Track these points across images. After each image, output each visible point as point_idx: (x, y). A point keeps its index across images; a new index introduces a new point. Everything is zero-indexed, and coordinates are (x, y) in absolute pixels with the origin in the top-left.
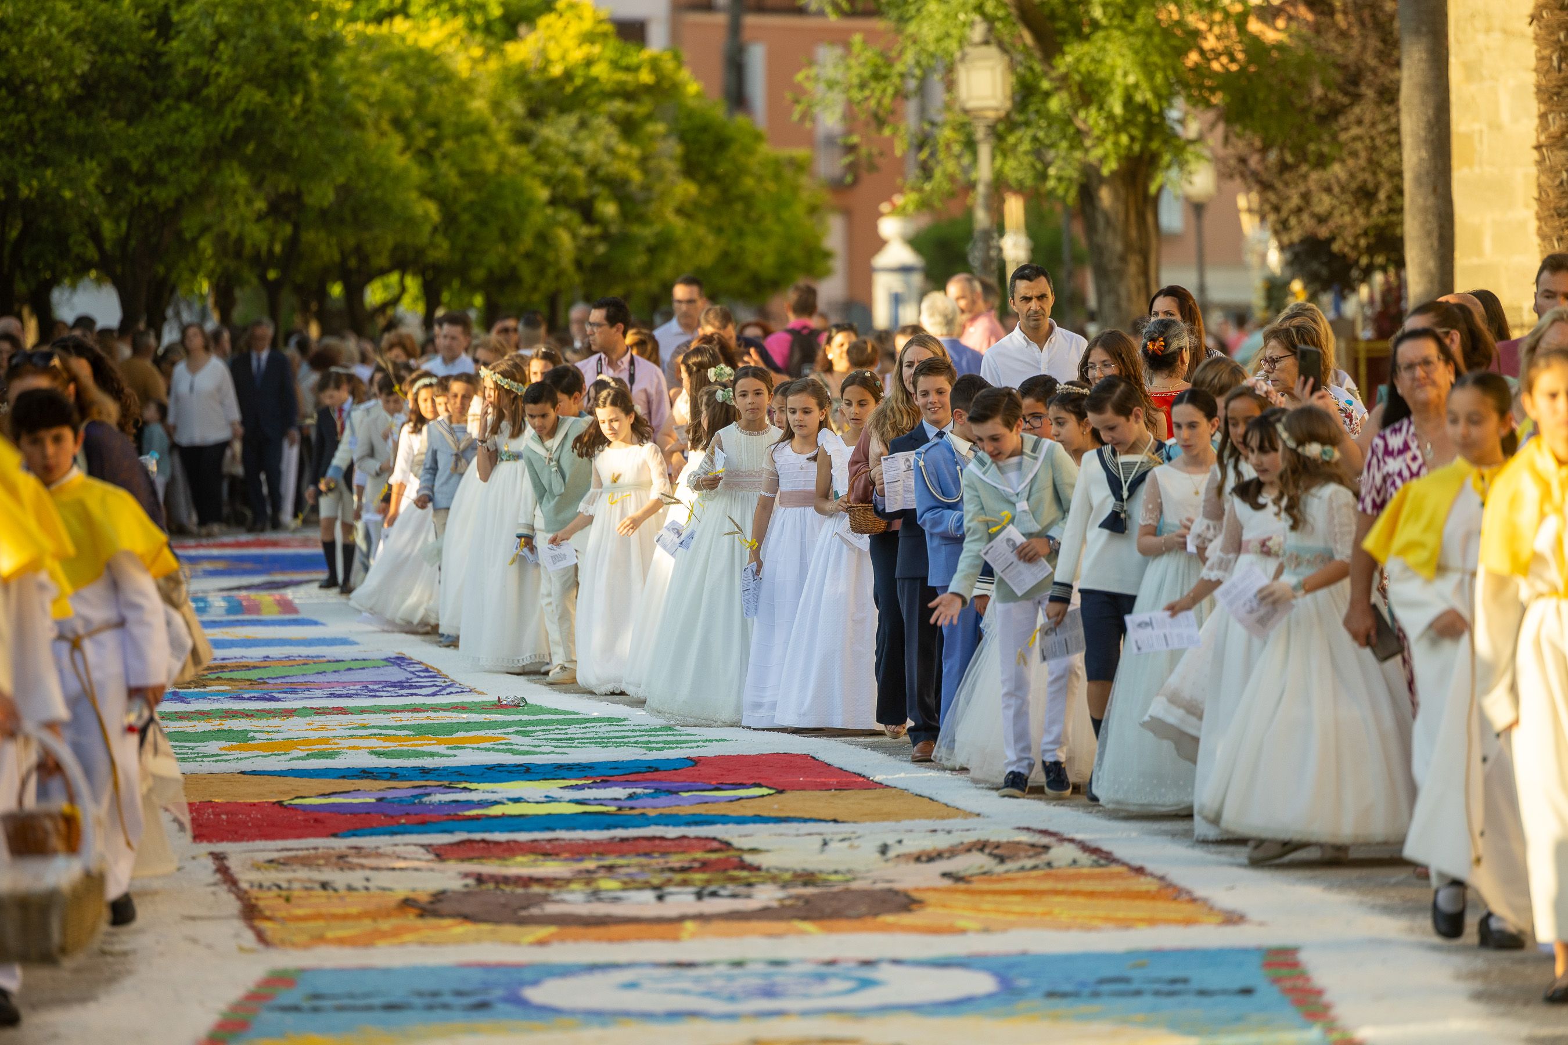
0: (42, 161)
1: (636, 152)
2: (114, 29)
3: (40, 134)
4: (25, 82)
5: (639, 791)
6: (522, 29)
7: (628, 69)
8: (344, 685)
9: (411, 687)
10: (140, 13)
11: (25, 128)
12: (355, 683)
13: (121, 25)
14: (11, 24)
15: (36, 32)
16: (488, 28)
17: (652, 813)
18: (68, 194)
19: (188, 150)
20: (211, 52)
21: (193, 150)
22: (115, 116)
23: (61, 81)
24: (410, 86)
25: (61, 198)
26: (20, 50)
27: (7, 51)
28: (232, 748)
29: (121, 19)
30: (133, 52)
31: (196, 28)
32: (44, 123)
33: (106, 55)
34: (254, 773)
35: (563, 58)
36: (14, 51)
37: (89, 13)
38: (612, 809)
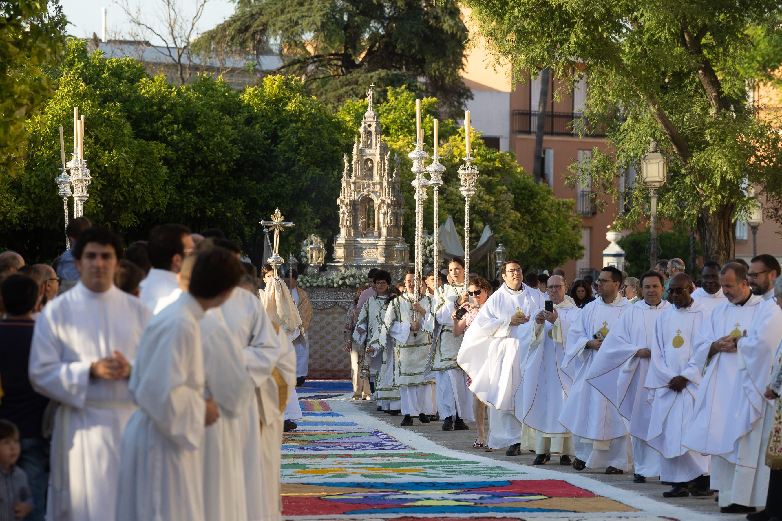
0: (217, 199)
1: (493, 199)
2: (251, 139)
3: (216, 187)
4: (210, 163)
5: (485, 496)
7: (490, 160)
8: (351, 444)
9: (381, 445)
10: (264, 131)
11: (210, 184)
12: (356, 443)
13: (255, 137)
14: (204, 136)
15: (215, 140)
17: (490, 506)
18: (229, 215)
19: (285, 195)
20: (296, 151)
21: (287, 195)
22: (251, 179)
23: (227, 162)
25: (226, 216)
26: (208, 148)
27: (202, 148)
28: (298, 472)
29: (255, 134)
30: (260, 150)
31: (289, 139)
32: (218, 181)
33: (247, 151)
34: (308, 484)
36: (205, 148)
37: (240, 132)
38: (472, 504)
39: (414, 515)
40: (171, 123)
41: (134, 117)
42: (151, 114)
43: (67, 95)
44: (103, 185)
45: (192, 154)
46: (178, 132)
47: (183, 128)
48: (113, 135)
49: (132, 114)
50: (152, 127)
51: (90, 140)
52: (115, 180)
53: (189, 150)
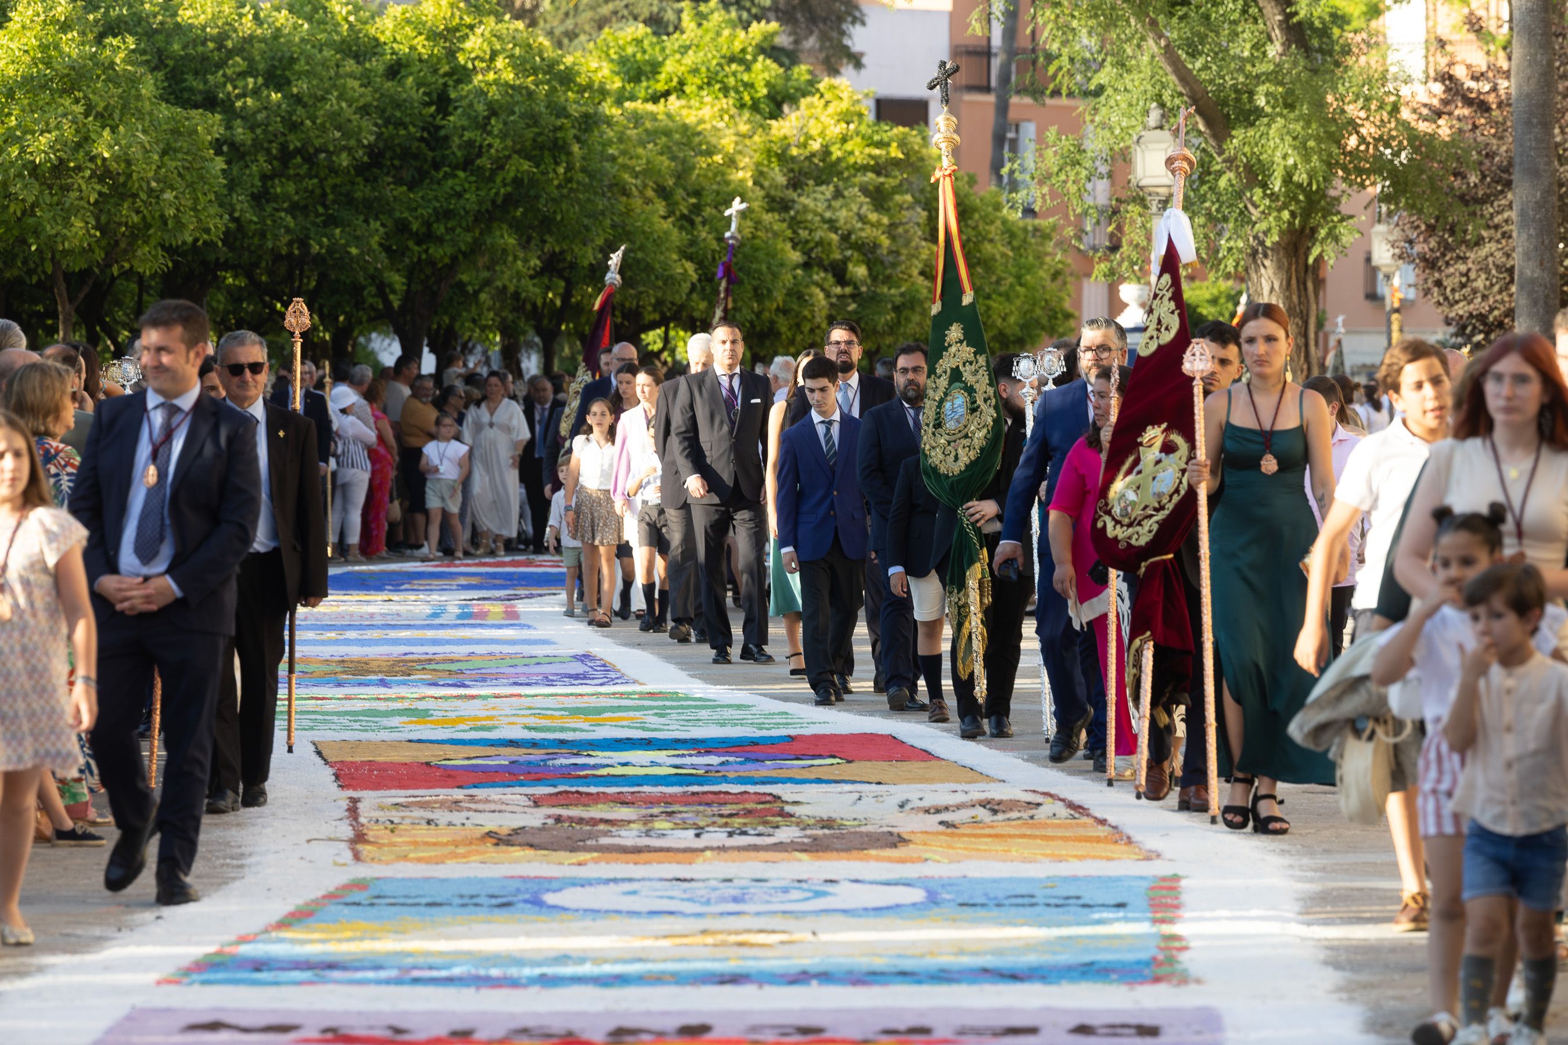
0: (331, 221)
1: (885, 220)
2: (398, 105)
3: (331, 197)
4: (318, 151)
5: (731, 759)
6: (786, 108)
7: (880, 144)
8: (528, 675)
9: (585, 678)
10: (422, 91)
11: (318, 192)
12: (537, 675)
13: (405, 100)
14: (305, 99)
15: (328, 107)
16: (755, 107)
17: (732, 775)
18: (354, 251)
19: (462, 213)
20: (484, 126)
21: (467, 212)
22: (399, 182)
23: (349, 149)
24: (673, 158)
25: (349, 253)
26: (314, 123)
27: (302, 123)
28: (411, 722)
29: (404, 96)
30: (414, 126)
31: (471, 105)
32: (335, 187)
33: (391, 127)
34: (419, 741)
35: (822, 134)
36: (308, 123)
37: (376, 91)
38: (701, 772)
39: (582, 789)
40: (243, 75)
41: (171, 63)
42: (204, 58)
43: (32, 21)
44: (100, 194)
45: (285, 135)
46: (256, 92)
47: (266, 85)
48: (120, 97)
49: (168, 57)
50: (206, 82)
51: (74, 107)
52: (124, 184)
53: (277, 125)
